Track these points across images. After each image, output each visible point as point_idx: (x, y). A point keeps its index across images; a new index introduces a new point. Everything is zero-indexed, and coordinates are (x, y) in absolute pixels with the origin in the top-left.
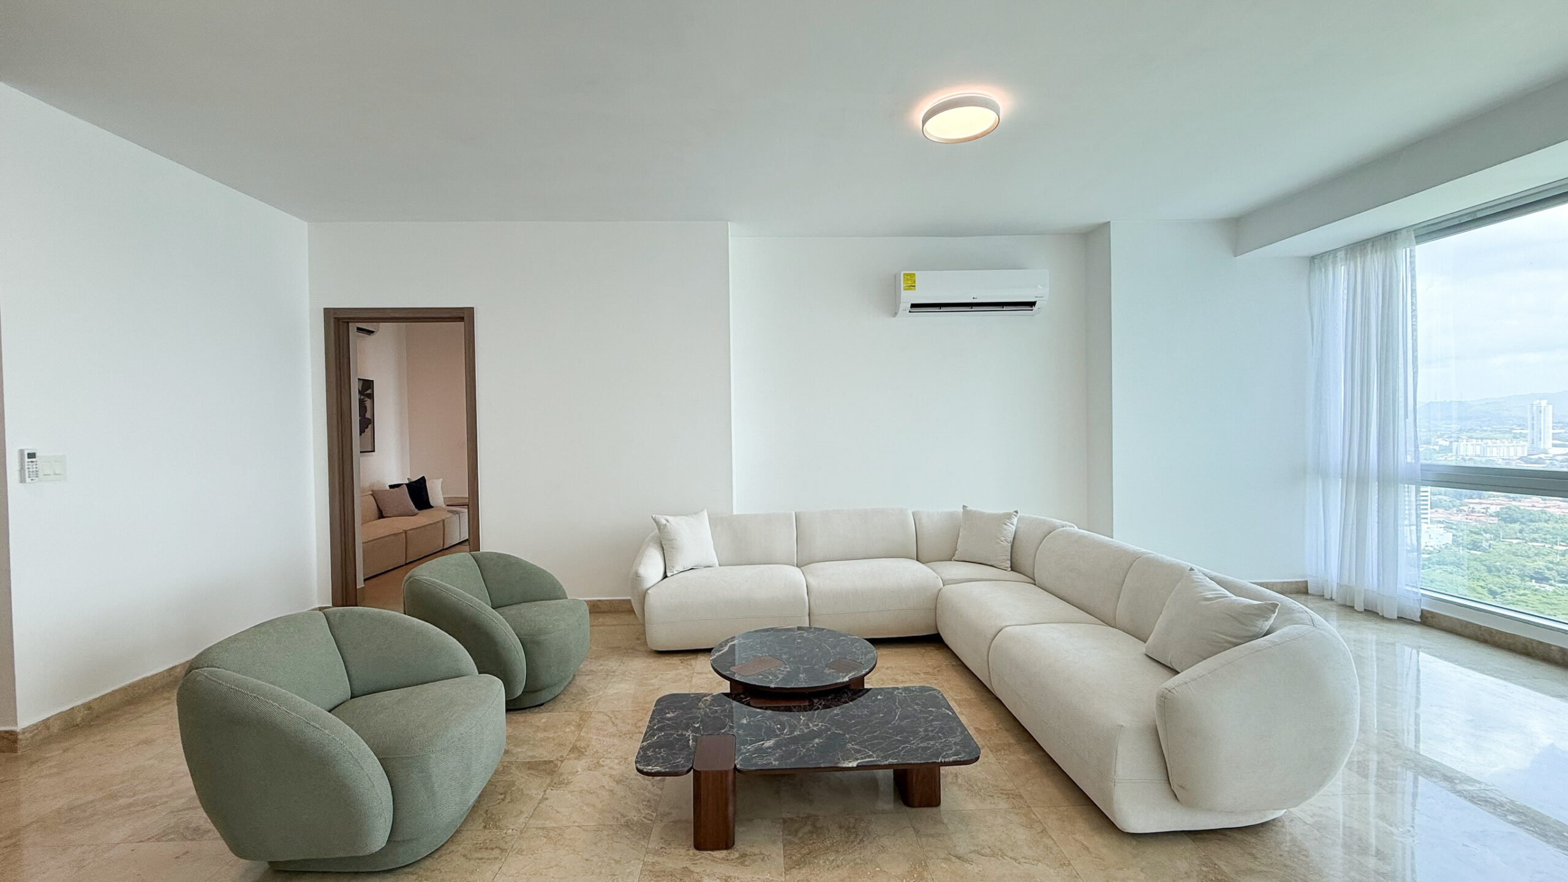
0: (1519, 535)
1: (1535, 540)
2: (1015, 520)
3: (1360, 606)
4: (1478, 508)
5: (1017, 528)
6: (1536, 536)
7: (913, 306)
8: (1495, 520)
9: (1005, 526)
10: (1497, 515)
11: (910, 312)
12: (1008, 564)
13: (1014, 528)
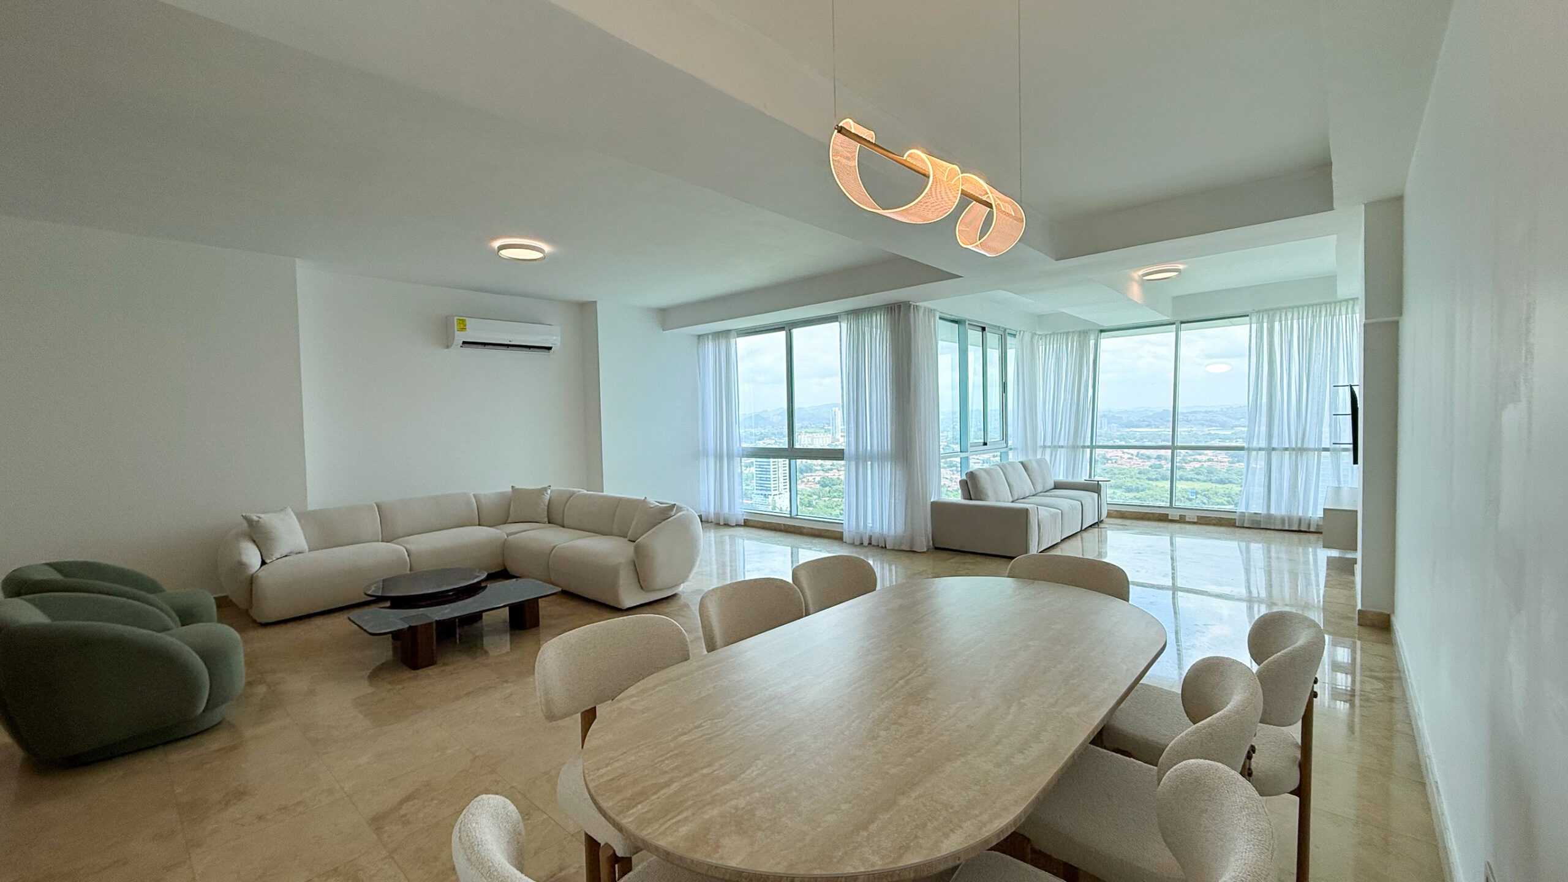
0: (829, 495)
1: (835, 497)
2: (549, 491)
3: (722, 523)
4: (811, 479)
5: (550, 497)
6: (835, 494)
7: (464, 343)
8: (818, 486)
9: (543, 496)
10: (819, 482)
11: (461, 347)
12: (546, 519)
13: (549, 496)
